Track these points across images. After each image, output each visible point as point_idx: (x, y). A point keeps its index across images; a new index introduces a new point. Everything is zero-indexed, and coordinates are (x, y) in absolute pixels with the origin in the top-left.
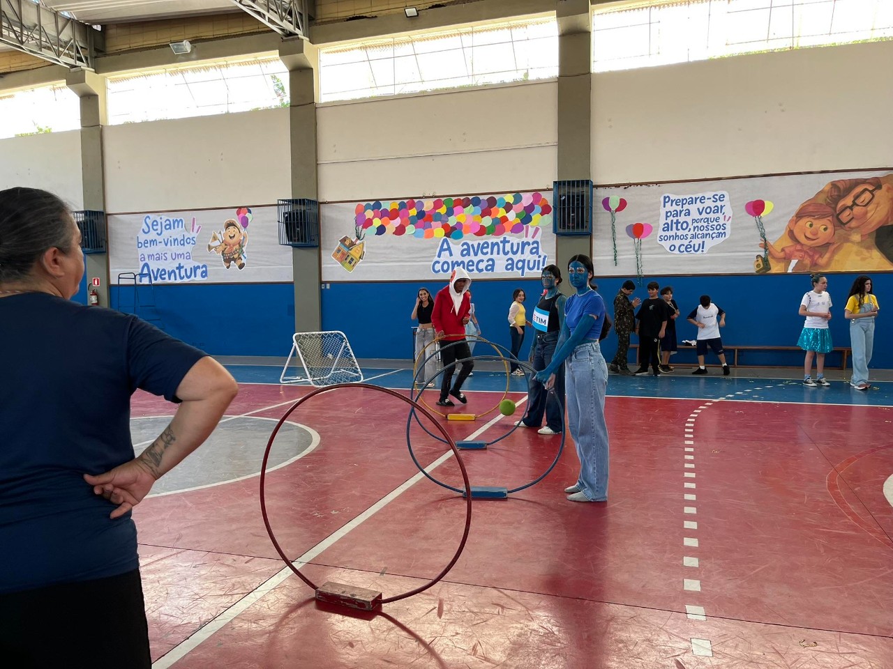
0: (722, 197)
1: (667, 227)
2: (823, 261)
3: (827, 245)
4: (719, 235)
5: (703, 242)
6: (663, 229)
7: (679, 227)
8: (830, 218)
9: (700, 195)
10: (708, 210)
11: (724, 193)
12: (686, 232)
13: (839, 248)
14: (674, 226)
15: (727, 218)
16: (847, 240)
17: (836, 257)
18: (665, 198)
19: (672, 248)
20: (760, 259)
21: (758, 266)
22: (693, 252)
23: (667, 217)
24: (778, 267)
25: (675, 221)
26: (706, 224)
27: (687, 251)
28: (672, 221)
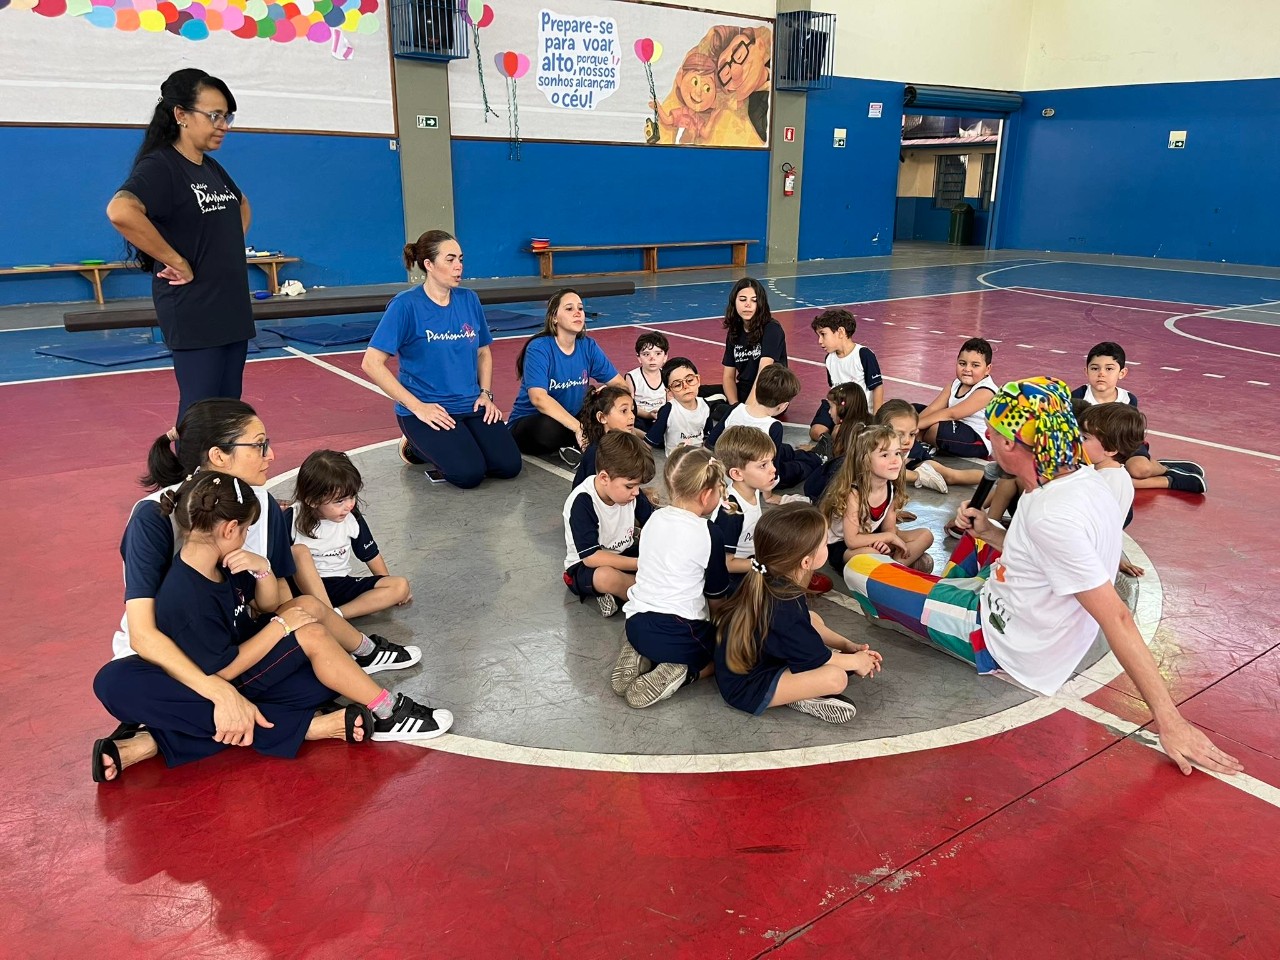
0: (608, 28)
1: (548, 66)
2: (706, 131)
3: (709, 111)
4: (610, 84)
5: (591, 93)
6: (544, 65)
7: (563, 67)
8: (712, 75)
9: (585, 19)
10: (596, 43)
11: (612, 21)
12: (570, 75)
13: (719, 116)
14: (557, 63)
15: (615, 62)
16: (725, 105)
17: (717, 128)
18: (544, 15)
19: (556, 98)
20: (649, 124)
21: (648, 132)
22: (579, 106)
23: (547, 47)
24: (667, 137)
25: (557, 56)
26: (592, 66)
27: (573, 105)
28: (554, 54)
